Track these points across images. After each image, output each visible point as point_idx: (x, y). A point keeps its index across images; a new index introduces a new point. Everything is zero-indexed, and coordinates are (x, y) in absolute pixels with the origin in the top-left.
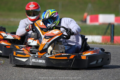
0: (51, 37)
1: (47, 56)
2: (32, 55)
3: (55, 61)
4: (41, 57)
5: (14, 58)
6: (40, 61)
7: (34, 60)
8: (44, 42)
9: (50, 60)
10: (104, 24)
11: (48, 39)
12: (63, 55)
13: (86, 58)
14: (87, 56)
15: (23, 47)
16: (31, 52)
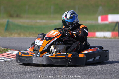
10: (112, 23)
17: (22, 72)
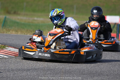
0: (55, 35)
1: (52, 51)
2: (39, 50)
3: (59, 55)
4: (47, 52)
5: (23, 52)
6: (46, 55)
7: (40, 54)
8: (49, 39)
9: (54, 54)
11: (53, 37)
12: (65, 50)
13: (84, 54)
14: (85, 52)
15: (29, 43)
16: (38, 47)
17: (19, 70)
